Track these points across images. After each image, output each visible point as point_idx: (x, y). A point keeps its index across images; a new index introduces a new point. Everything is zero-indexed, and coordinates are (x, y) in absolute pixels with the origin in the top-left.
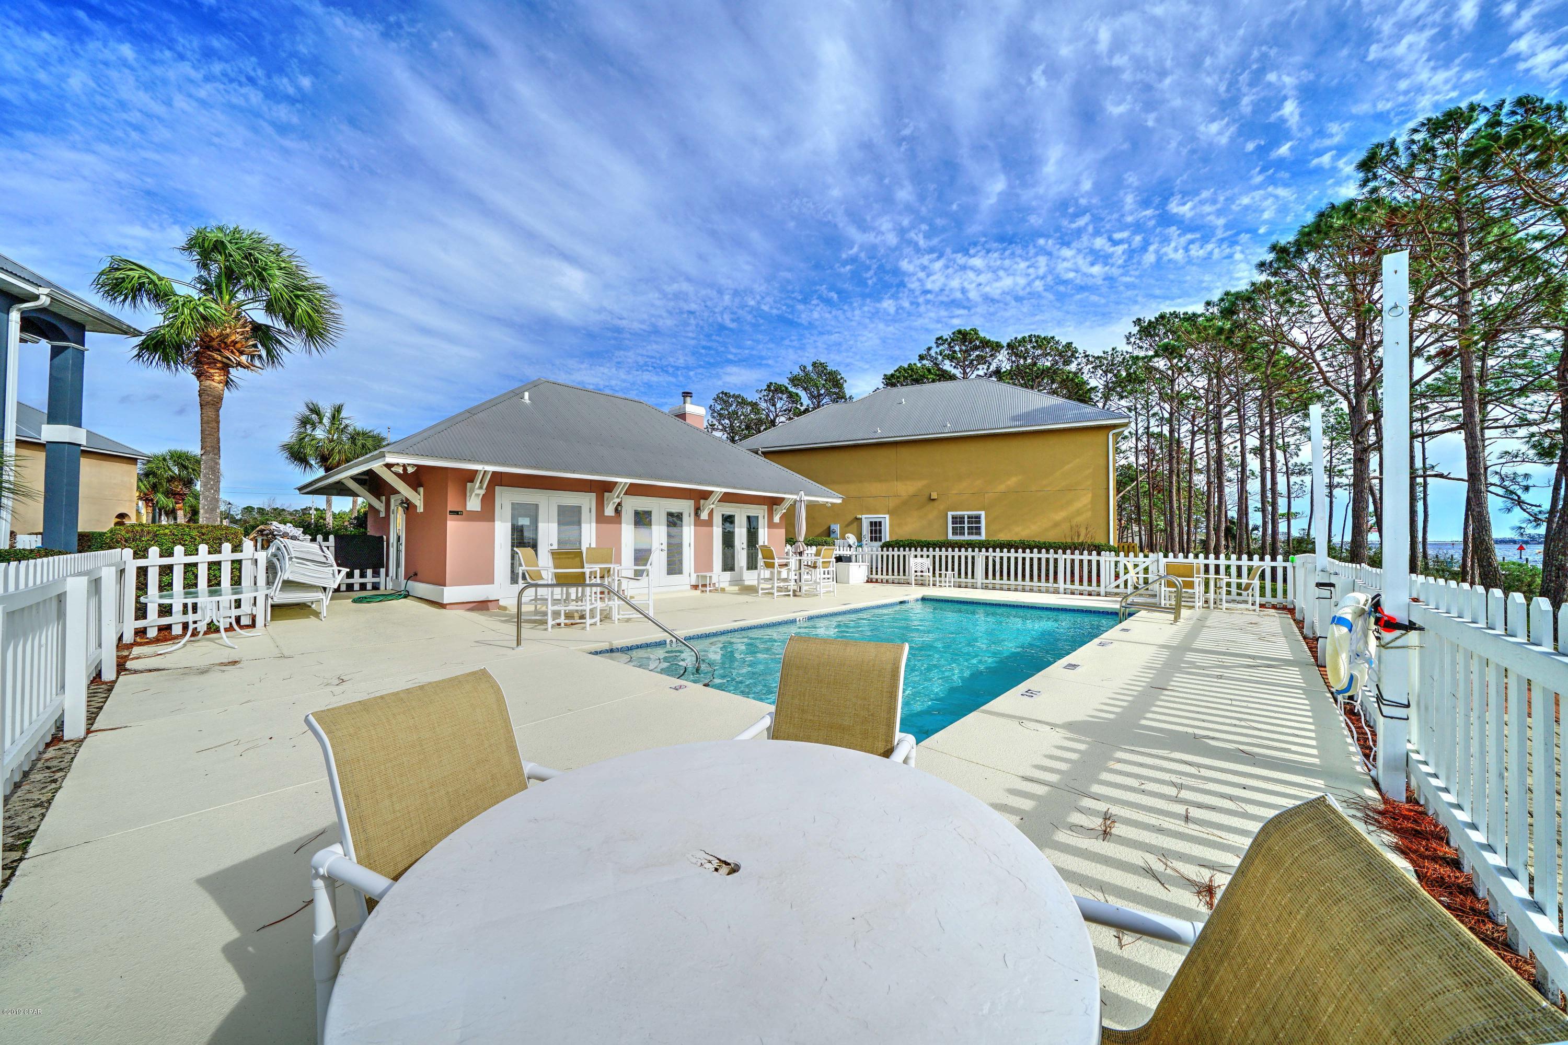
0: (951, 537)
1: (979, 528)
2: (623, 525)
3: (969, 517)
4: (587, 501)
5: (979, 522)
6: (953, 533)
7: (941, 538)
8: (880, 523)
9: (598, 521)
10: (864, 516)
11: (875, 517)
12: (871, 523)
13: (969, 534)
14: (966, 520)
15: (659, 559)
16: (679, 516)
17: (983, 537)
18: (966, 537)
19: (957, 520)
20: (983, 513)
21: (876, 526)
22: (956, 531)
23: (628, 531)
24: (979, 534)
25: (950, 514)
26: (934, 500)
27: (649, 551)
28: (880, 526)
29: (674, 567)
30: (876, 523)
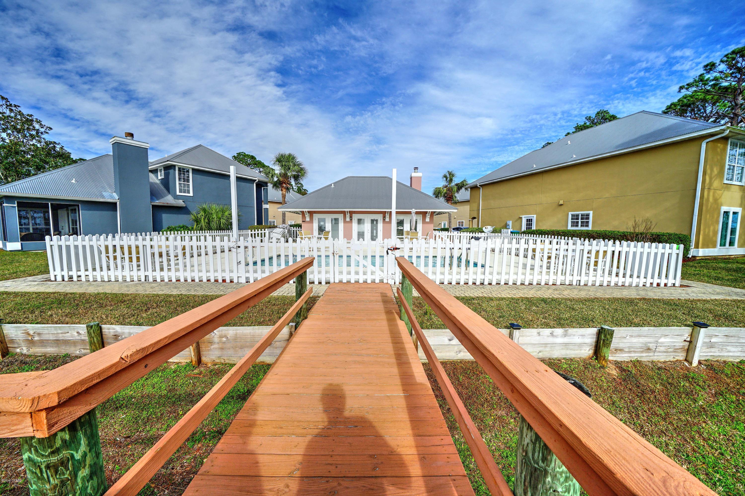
0: (570, 228)
1: (588, 222)
2: (353, 224)
3: (582, 215)
4: (341, 217)
5: (588, 218)
6: (572, 226)
7: (563, 229)
8: (532, 219)
9: (344, 223)
10: (523, 216)
11: (529, 216)
12: (527, 220)
13: (582, 226)
14: (580, 217)
15: (368, 235)
16: (377, 221)
17: (590, 228)
18: (579, 228)
19: (575, 217)
20: (591, 213)
21: (529, 222)
22: (575, 224)
23: (355, 225)
24: (587, 226)
25: (570, 214)
26: (561, 205)
27: (363, 233)
28: (532, 221)
29: (373, 238)
30: (529, 219)
